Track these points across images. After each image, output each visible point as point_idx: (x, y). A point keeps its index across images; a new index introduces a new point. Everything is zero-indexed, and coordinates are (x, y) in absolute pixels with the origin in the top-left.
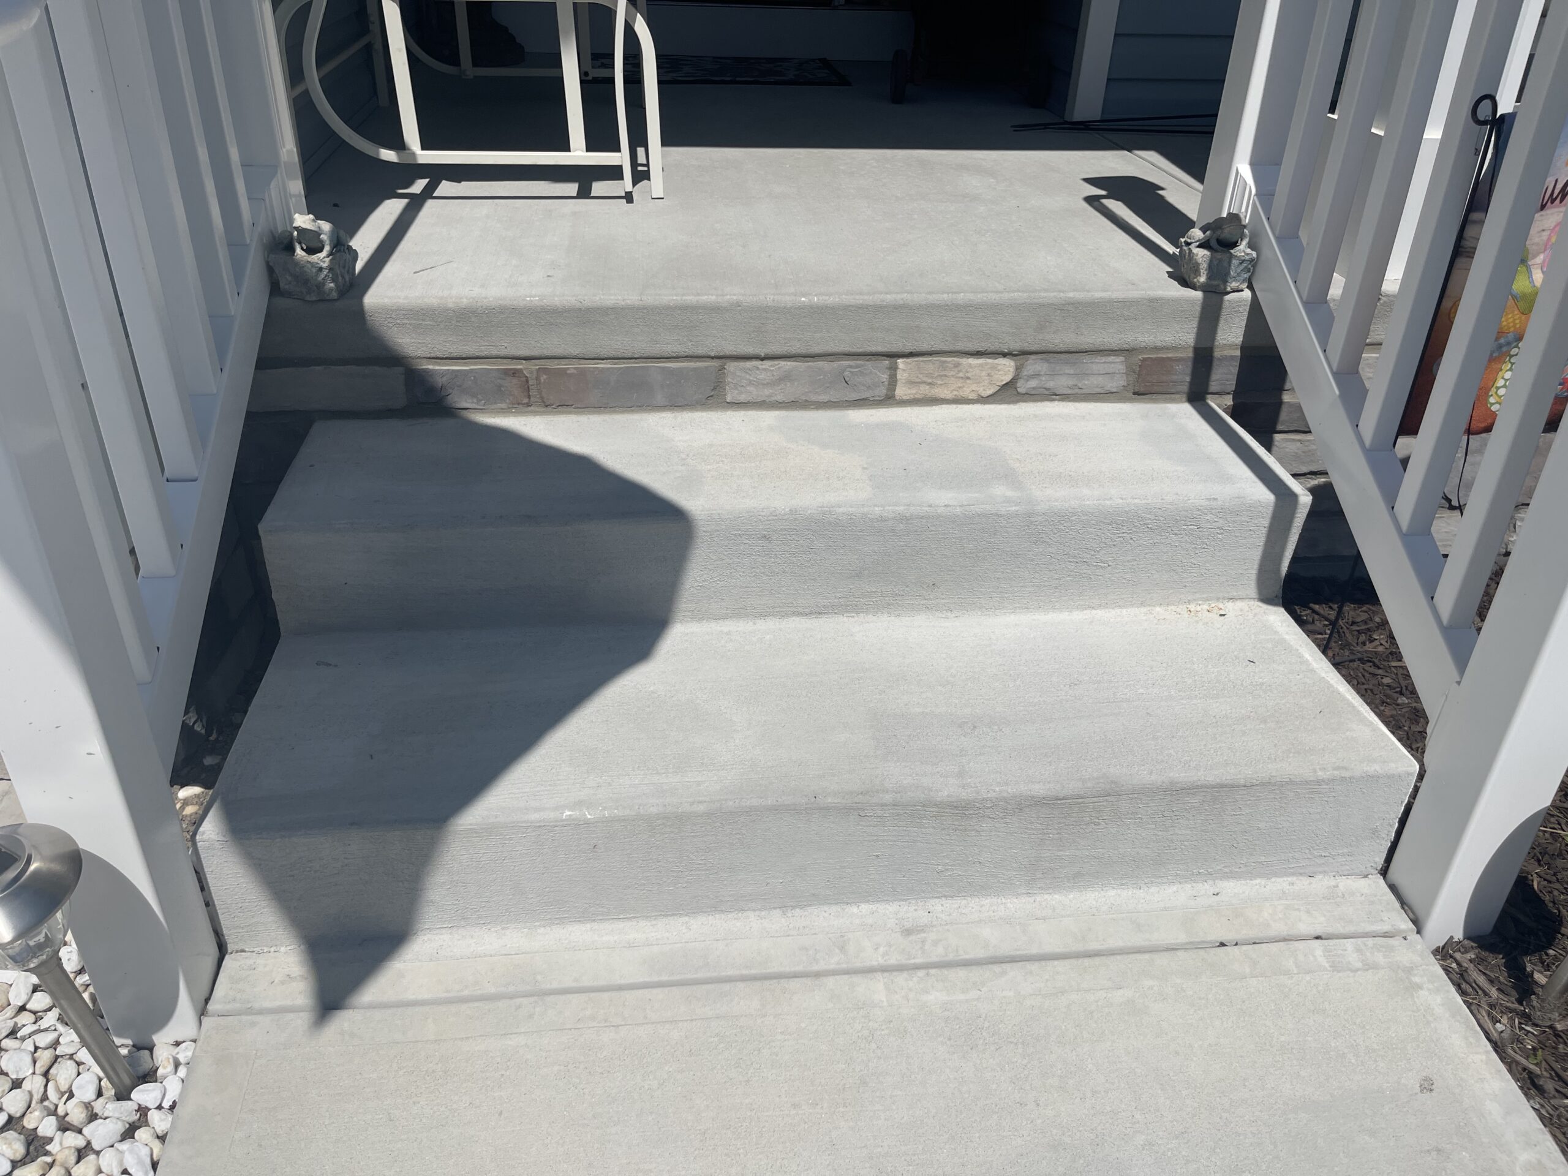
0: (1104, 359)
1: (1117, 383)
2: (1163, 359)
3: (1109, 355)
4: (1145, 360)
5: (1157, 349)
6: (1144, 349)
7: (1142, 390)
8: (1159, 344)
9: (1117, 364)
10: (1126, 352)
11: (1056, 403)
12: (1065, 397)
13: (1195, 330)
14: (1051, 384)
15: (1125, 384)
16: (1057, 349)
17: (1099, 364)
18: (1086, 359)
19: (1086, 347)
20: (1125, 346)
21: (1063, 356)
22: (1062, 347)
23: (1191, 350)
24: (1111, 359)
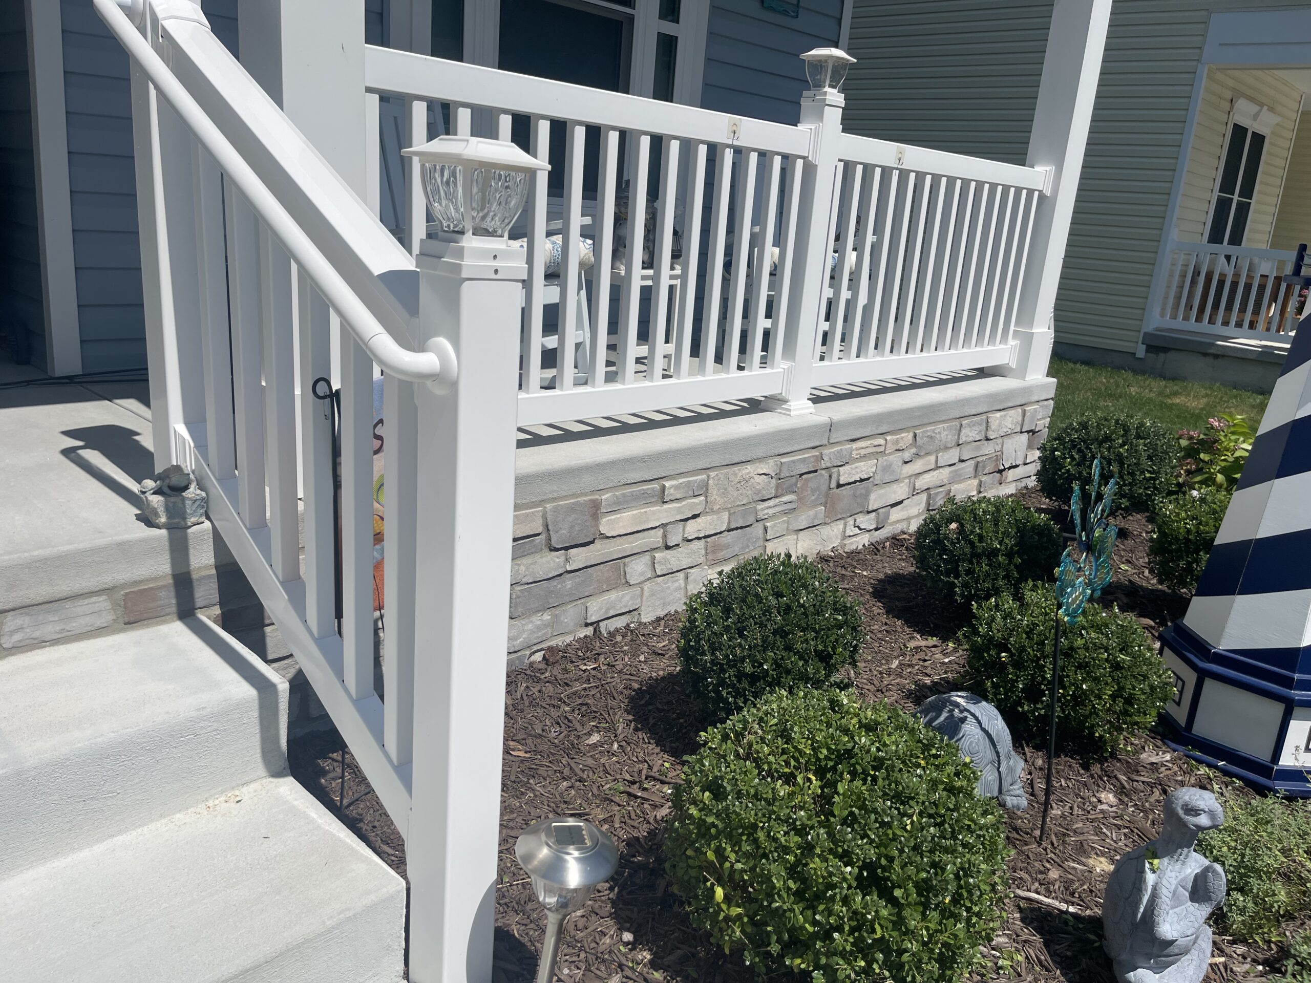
0: (86, 601)
1: (106, 618)
2: (145, 590)
3: (91, 597)
4: (127, 594)
5: (136, 583)
6: (123, 586)
7: (132, 619)
8: (136, 578)
9: (102, 602)
10: (108, 591)
11: (47, 649)
12: (55, 642)
13: (169, 561)
14: (37, 634)
15: (114, 617)
16: (34, 602)
17: (82, 607)
18: (68, 605)
19: (65, 594)
20: (105, 586)
21: (44, 607)
22: (40, 599)
23: (170, 577)
24: (94, 599)
